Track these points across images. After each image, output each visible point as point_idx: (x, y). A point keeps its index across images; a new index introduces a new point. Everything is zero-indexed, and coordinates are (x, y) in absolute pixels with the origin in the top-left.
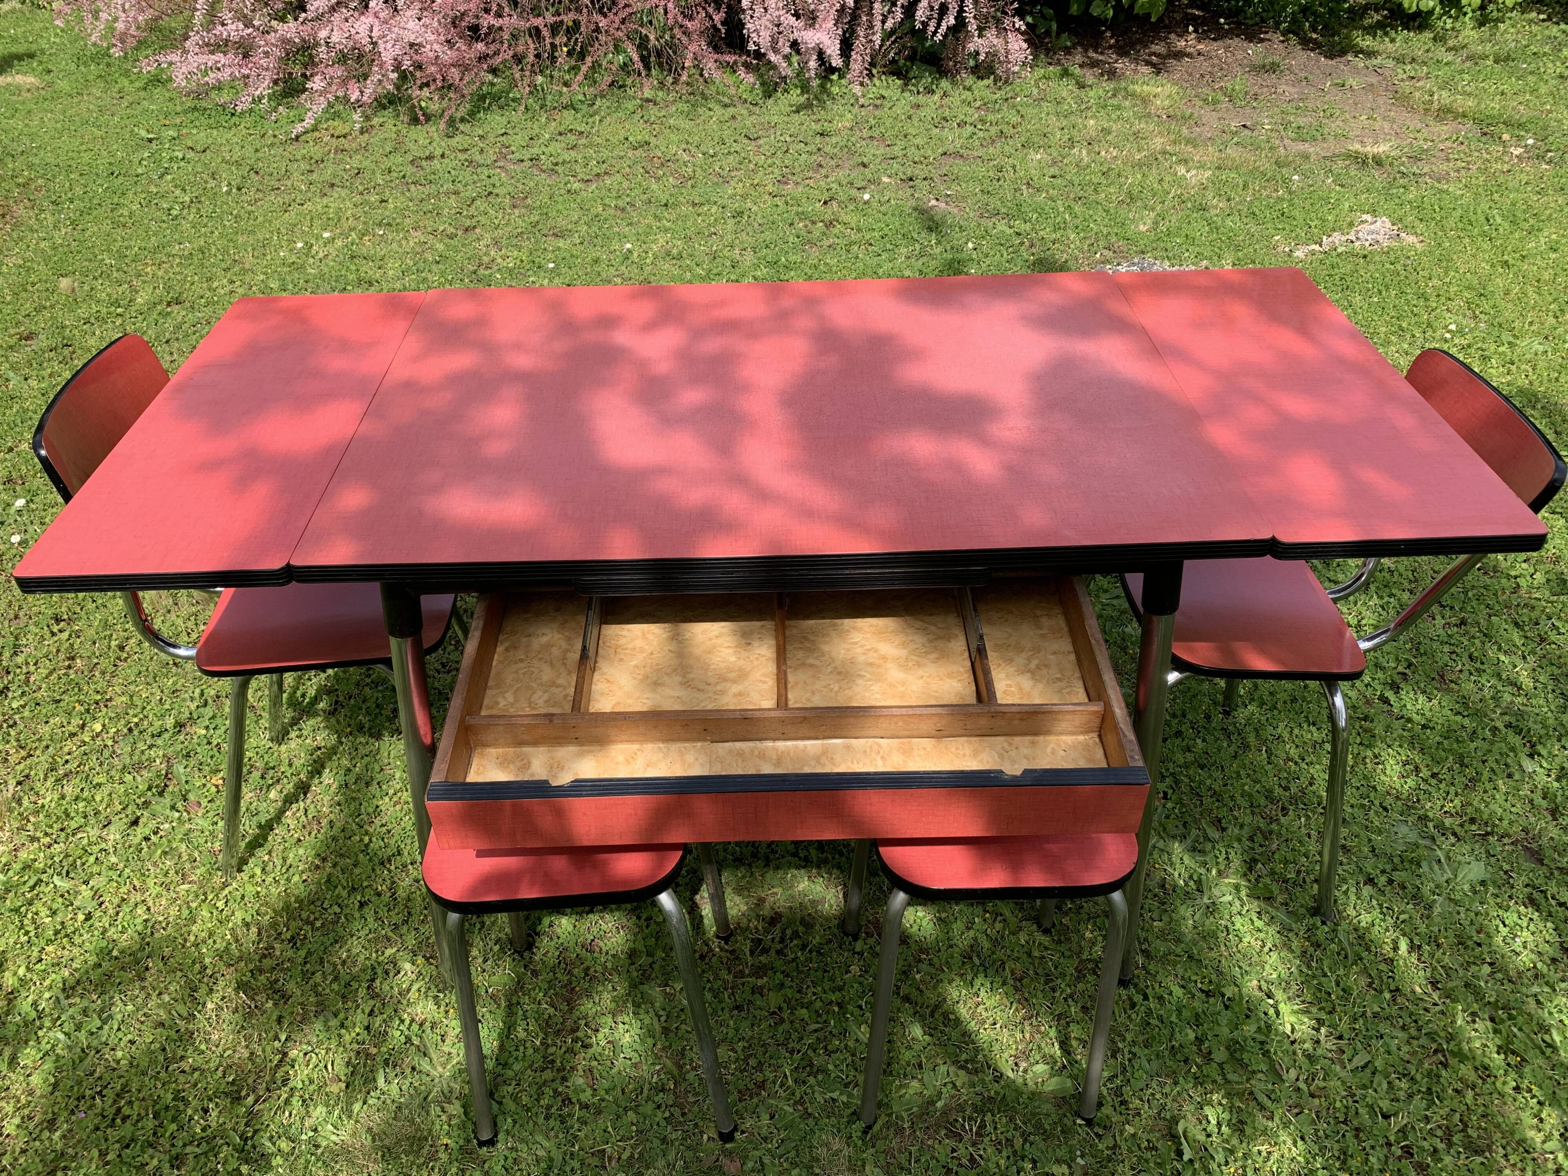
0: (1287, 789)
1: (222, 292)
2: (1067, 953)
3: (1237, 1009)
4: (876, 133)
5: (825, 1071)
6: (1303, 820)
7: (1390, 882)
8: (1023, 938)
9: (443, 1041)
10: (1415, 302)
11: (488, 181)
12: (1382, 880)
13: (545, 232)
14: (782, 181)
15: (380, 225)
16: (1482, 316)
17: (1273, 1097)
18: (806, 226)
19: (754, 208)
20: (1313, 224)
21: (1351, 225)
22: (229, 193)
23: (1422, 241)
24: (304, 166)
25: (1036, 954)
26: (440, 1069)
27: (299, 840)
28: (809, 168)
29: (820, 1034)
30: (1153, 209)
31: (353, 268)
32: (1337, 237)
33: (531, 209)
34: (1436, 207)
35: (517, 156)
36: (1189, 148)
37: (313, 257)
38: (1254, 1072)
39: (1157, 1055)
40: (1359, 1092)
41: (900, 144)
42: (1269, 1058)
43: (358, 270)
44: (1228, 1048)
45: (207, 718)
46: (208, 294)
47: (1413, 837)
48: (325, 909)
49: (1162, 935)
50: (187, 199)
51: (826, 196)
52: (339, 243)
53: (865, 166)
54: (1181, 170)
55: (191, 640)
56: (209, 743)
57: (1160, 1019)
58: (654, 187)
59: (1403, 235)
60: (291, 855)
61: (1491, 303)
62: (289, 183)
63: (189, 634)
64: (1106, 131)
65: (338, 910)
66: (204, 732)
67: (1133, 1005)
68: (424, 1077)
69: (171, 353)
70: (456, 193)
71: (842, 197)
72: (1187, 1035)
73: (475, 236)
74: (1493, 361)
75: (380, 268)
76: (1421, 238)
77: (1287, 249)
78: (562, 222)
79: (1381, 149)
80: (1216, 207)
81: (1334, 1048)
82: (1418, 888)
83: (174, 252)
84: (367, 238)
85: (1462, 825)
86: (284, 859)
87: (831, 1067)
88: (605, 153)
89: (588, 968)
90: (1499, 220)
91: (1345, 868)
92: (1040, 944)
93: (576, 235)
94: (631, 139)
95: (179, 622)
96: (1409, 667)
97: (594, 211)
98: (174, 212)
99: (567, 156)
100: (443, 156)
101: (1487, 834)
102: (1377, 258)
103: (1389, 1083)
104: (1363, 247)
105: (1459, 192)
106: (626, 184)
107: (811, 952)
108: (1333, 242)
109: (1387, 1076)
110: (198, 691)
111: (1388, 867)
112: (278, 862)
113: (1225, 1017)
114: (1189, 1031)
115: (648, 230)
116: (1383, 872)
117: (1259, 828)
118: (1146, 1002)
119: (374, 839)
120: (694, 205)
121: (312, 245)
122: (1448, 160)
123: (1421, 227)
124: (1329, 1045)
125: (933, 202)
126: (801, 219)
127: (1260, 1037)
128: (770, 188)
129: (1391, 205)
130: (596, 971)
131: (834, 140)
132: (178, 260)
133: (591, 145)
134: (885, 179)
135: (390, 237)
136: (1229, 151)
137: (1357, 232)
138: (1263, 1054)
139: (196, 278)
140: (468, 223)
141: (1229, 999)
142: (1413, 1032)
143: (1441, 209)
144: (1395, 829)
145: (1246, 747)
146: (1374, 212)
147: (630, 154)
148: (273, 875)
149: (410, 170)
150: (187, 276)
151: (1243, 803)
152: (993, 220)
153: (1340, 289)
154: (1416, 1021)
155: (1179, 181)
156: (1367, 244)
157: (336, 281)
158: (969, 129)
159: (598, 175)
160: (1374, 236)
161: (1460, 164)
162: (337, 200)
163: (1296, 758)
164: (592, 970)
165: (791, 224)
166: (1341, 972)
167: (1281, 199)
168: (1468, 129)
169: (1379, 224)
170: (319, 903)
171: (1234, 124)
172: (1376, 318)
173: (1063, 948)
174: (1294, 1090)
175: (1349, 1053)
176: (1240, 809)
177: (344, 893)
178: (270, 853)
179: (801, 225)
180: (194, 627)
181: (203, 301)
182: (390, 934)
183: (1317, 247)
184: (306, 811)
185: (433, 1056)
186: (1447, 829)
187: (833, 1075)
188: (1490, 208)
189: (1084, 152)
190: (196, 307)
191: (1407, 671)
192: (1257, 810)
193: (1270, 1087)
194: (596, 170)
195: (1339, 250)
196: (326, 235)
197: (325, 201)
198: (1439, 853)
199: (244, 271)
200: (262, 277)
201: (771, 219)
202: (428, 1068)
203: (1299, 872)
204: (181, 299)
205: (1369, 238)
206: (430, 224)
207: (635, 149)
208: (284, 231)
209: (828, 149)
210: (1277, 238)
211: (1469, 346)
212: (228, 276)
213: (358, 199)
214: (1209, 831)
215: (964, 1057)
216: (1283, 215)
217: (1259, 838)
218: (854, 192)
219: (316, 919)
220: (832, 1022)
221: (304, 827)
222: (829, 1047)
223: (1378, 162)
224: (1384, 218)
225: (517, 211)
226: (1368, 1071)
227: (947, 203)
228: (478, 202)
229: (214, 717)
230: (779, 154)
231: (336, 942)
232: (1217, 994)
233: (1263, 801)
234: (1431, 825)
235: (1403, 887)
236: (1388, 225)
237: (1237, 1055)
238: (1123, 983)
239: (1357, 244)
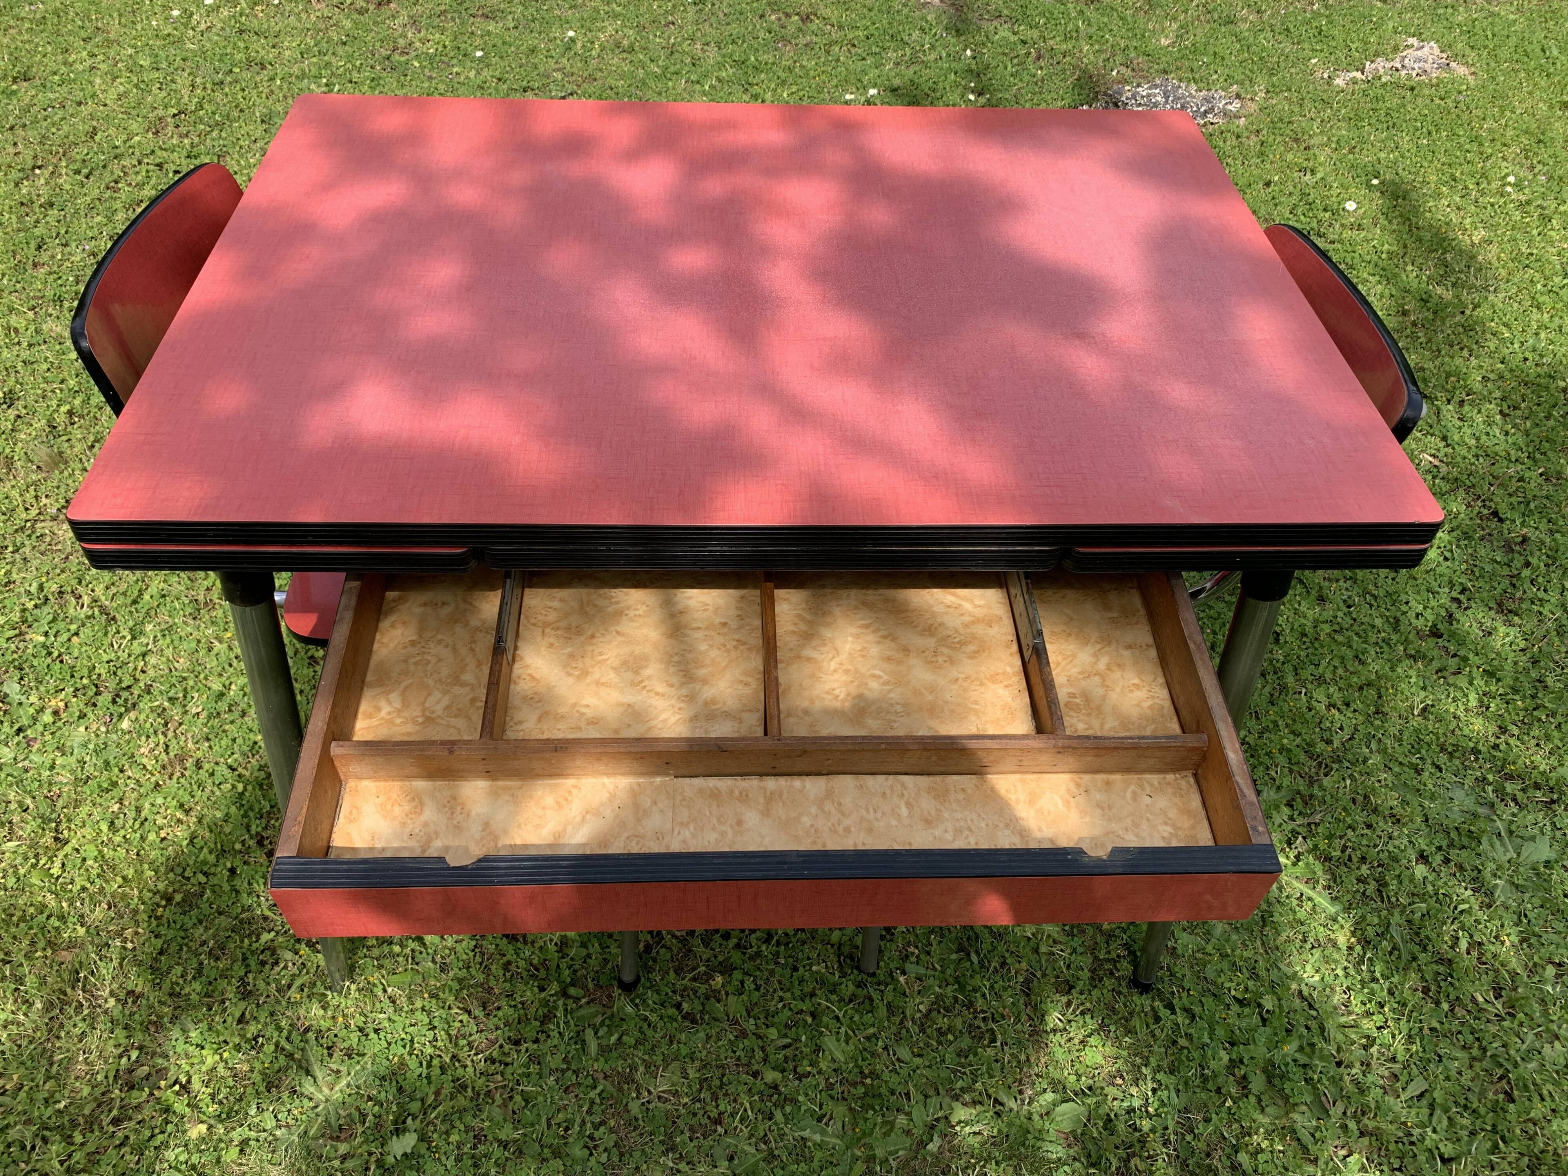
0: (1329, 742)
1: (80, 68)
2: (1080, 950)
3: (1276, 1023)
5: (794, 1102)
6: (1348, 782)
7: (1447, 861)
8: (1029, 929)
9: (331, 1055)
10: (1467, 147)
12: (1438, 858)
13: (473, 11)
16: (1540, 167)
17: (1317, 1135)
18: (779, 19)
20: (1353, 46)
21: (1396, 49)
23: (1473, 73)
25: (1043, 949)
26: (326, 1091)
27: (157, 785)
29: (789, 1052)
30: (1175, 19)
31: (241, 45)
32: (1380, 62)
34: (1489, 33)
37: (193, 29)
38: (1296, 1104)
39: (1186, 1084)
40: (1416, 1132)
42: (1313, 1086)
43: (247, 48)
44: (1265, 1071)
45: (45, 622)
46: (63, 69)
47: (1469, 803)
48: (188, 879)
52: (225, 12)
55: (29, 517)
56: (50, 654)
57: (1189, 1036)
59: (1453, 65)
60: (147, 806)
61: (1550, 151)
63: (27, 509)
65: (203, 879)
66: (42, 639)
67: (1157, 1019)
68: (305, 1101)
69: (15, 144)
72: (1221, 1059)
73: (389, 13)
74: (1554, 222)
75: (274, 47)
76: (1473, 69)
77: (1326, 76)
80: (1245, 20)
81: (1386, 1073)
82: (1479, 872)
83: (23, 14)
84: (259, 8)
85: (1524, 790)
86: (138, 810)
87: (801, 1098)
89: (509, 963)
90: (1555, 52)
91: (1396, 843)
92: (1049, 936)
93: (510, 17)
95: (15, 493)
96: (1462, 592)
101: (1553, 802)
102: (1427, 91)
103: (1449, 1118)
104: (1409, 77)
105: (1511, 17)
107: (778, 944)
108: (1376, 69)
109: (1446, 1111)
110: (35, 584)
111: (1444, 844)
112: (131, 814)
113: (1263, 1035)
114: (1223, 1053)
115: (594, 15)
116: (1439, 848)
117: (1299, 792)
118: (1173, 1017)
119: (250, 788)
121: (192, 14)
123: (1472, 55)
124: (1382, 1071)
126: (773, 11)
127: (1303, 1059)
129: (1439, 27)
130: (518, 967)
132: (27, 25)
135: (288, 8)
137: (1404, 58)
138: (1306, 1080)
139: (49, 49)
141: (1268, 1011)
142: (1475, 1052)
143: (1494, 35)
144: (1450, 795)
145: (1283, 688)
146: (1418, 35)
148: (122, 832)
150: (37, 45)
151: (1281, 760)
152: (995, 23)
153: (1385, 126)
154: (1478, 1039)
156: (1414, 74)
157: (219, 61)
160: (1421, 64)
163: (1339, 703)
164: (514, 965)
165: (762, 16)
166: (1395, 979)
167: (1317, 14)
169: (1426, 50)
170: (179, 870)
172: (1426, 164)
173: (1076, 942)
174: (1341, 1127)
175: (1404, 1078)
176: (1276, 766)
177: (212, 858)
178: (121, 801)
179: (773, 17)
180: (33, 501)
181: (57, 78)
182: (267, 913)
183: (1358, 75)
184: (167, 746)
185: (319, 1074)
186: (1507, 794)
187: (803, 1108)
188: (1546, 37)
190: (49, 85)
191: (1462, 597)
192: (1295, 768)
193: (1314, 1123)
195: (1384, 80)
198: (1499, 824)
199: (109, 43)
200: (130, 51)
201: (738, 7)
202: (312, 1089)
203: (1344, 849)
204: (30, 74)
205: (1416, 66)
210: (1314, 61)
211: (1528, 203)
212: (89, 47)
215: (960, 1084)
216: (1320, 34)
217: (1298, 803)
219: (174, 891)
220: (803, 1038)
221: (164, 767)
222: (799, 1070)
224: (1432, 43)
226: (1424, 1102)
229: (54, 620)
231: (200, 922)
232: (1253, 1004)
233: (1303, 757)
234: (1490, 789)
235: (1461, 868)
236: (1437, 51)
237: (1277, 1081)
238: (1144, 989)
239: (1403, 73)
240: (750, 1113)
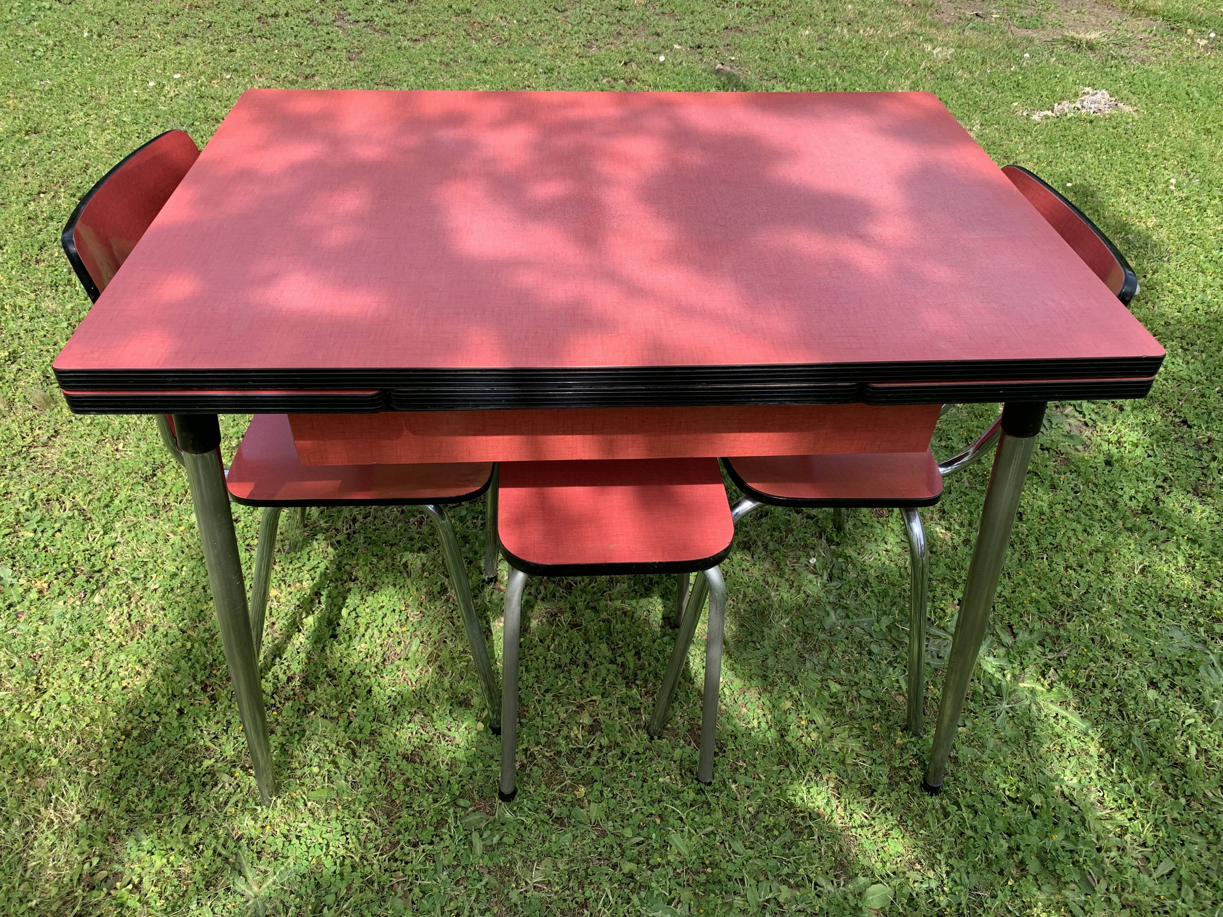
0: (1069, 595)
1: (78, 123)
2: (879, 761)
3: (1045, 817)
4: (667, 9)
5: (648, 888)
6: (1087, 625)
7: (1172, 686)
8: (836, 744)
9: (259, 859)
10: (1137, 160)
11: (327, 37)
12: (1165, 684)
13: (377, 81)
14: (587, 45)
15: (227, 70)
16: (1192, 174)
17: (1087, 908)
18: (609, 82)
19: (563, 66)
20: (1044, 94)
21: (1076, 95)
22: (90, 38)
23: (1137, 110)
24: (160, 18)
25: (849, 761)
26: (256, 889)
27: (121, 645)
28: (611, 34)
29: (642, 848)
30: (907, 78)
31: (201, 106)
32: (1065, 104)
33: (364, 61)
34: (1145, 83)
35: (354, 17)
36: (933, 30)
37: (165, 96)
38: (1067, 883)
39: (974, 867)
40: (1169, 903)
41: (688, 19)
42: (1080, 867)
43: (205, 108)
44: (1038, 857)
45: (35, 520)
46: (65, 125)
47: (1187, 641)
48: (144, 718)
49: (969, 741)
50: (51, 42)
51: (626, 58)
52: (189, 84)
53: (658, 35)
54: (928, 47)
55: (25, 443)
56: (37, 546)
57: (974, 828)
58: (474, 45)
59: (1119, 104)
60: (112, 661)
61: (1200, 163)
62: (146, 32)
63: (23, 438)
64: (863, 14)
65: (156, 718)
66: (32, 535)
67: (946, 815)
68: (238, 897)
69: (26, 177)
70: (298, 46)
71: (640, 58)
72: (1002, 846)
73: (314, 83)
74: (1208, 211)
75: (226, 107)
76: (1136, 108)
77: (1025, 114)
78: (392, 73)
79: (1093, 36)
80: (961, 78)
81: (1139, 856)
82: (1200, 693)
83: (35, 87)
84: (215, 81)
86: (105, 665)
87: (654, 885)
88: (432, 18)
89: (408, 780)
90: (1197, 95)
91: (1131, 672)
92: (852, 751)
93: (405, 84)
94: (454, 7)
95: (14, 426)
96: (1165, 480)
97: (421, 65)
98: (38, 53)
99: (397, 19)
100: (287, 15)
102: (1102, 123)
103: (1195, 891)
104: (1088, 114)
105: (1161, 72)
106: (449, 44)
107: (630, 760)
108: (1063, 109)
109: (1192, 885)
110: (27, 494)
111: (1170, 672)
112: (99, 668)
113: (1035, 826)
114: (1003, 842)
115: (469, 82)
116: (1166, 676)
117: (1047, 634)
118: (959, 812)
119: (196, 645)
120: (510, 62)
121: (164, 86)
122: (1147, 48)
123: (1134, 99)
124: (1135, 854)
125: (719, 66)
126: (604, 76)
127: (1069, 846)
128: (577, 50)
129: (1107, 81)
130: (415, 783)
131: (631, 14)
132: (38, 94)
133: (420, 11)
134: (676, 46)
135: (237, 81)
136: (967, 33)
137: (1083, 101)
138: (1073, 863)
139: (54, 111)
140: (308, 71)
141: (1037, 807)
142: (1211, 837)
143: (1149, 85)
144: (1171, 635)
145: (1028, 555)
146: (1093, 86)
147: (454, 19)
148: (91, 683)
149: (256, 25)
150: (45, 108)
151: (1032, 609)
152: (773, 81)
153: (1073, 147)
154: (1212, 827)
155: (926, 56)
156: (1092, 112)
157: (184, 117)
158: (747, 9)
159: (425, 36)
160: (1096, 105)
161: (1157, 51)
162: (187, 48)
163: (1074, 565)
164: (412, 781)
165: (596, 80)
166: (1140, 779)
167: (1014, 74)
168: (1158, 24)
169: (1099, 95)
170: (137, 712)
171: (969, 14)
172: (1106, 173)
173: (875, 755)
174: (1105, 901)
175: (1154, 859)
176: (1028, 614)
177: (164, 702)
178: (91, 659)
179: (605, 81)
180: (29, 431)
181: (59, 130)
182: (209, 744)
183: (1049, 113)
184: (130, 615)
185: (250, 875)
186: (1217, 633)
187: (656, 893)
188: (1189, 86)
189: (845, 31)
190: (53, 136)
191: (1165, 485)
192: (1043, 616)
193: (1083, 898)
194: (423, 31)
195: (1069, 116)
196: (177, 76)
197: (178, 48)
198: (1212, 656)
199: (101, 107)
200: (117, 112)
201: (578, 75)
202: (244, 887)
203: (1089, 677)
204: (39, 129)
205: (1092, 106)
206: (272, 70)
207: (458, 15)
208: (139, 73)
209: (626, 21)
210: (1015, 104)
211: (1187, 198)
212: (85, 110)
213: (208, 47)
214: (1002, 636)
215: (786, 870)
216: (1018, 86)
217: (1048, 643)
218: (649, 56)
219: (133, 728)
220: (654, 836)
221: (127, 632)
222: (650, 862)
223: (1091, 47)
224: (1103, 91)
225: (352, 64)
226: (1173, 879)
227: (731, 67)
228: (318, 54)
229: (41, 520)
230: (584, 24)
231: (154, 752)
232: (1025, 802)
233: (1049, 608)
234: (1202, 629)
235: (1185, 691)
236: (1107, 96)
237: (1050, 865)
238: (934, 791)
239: (1084, 111)
240: (611, 898)
